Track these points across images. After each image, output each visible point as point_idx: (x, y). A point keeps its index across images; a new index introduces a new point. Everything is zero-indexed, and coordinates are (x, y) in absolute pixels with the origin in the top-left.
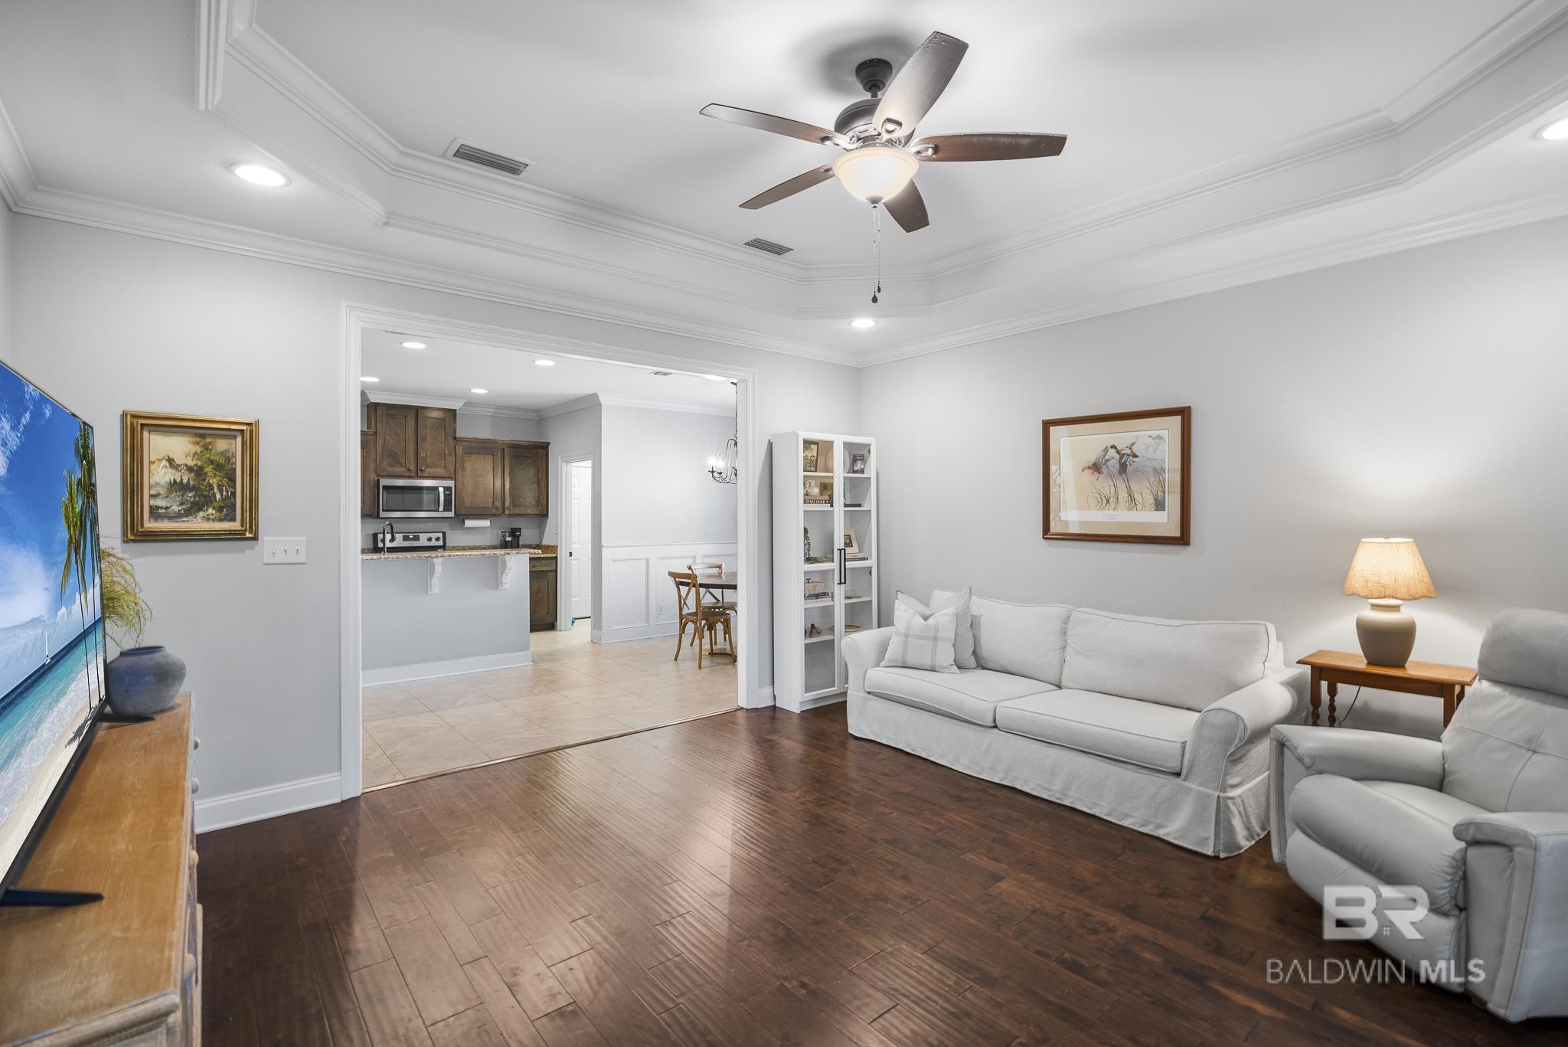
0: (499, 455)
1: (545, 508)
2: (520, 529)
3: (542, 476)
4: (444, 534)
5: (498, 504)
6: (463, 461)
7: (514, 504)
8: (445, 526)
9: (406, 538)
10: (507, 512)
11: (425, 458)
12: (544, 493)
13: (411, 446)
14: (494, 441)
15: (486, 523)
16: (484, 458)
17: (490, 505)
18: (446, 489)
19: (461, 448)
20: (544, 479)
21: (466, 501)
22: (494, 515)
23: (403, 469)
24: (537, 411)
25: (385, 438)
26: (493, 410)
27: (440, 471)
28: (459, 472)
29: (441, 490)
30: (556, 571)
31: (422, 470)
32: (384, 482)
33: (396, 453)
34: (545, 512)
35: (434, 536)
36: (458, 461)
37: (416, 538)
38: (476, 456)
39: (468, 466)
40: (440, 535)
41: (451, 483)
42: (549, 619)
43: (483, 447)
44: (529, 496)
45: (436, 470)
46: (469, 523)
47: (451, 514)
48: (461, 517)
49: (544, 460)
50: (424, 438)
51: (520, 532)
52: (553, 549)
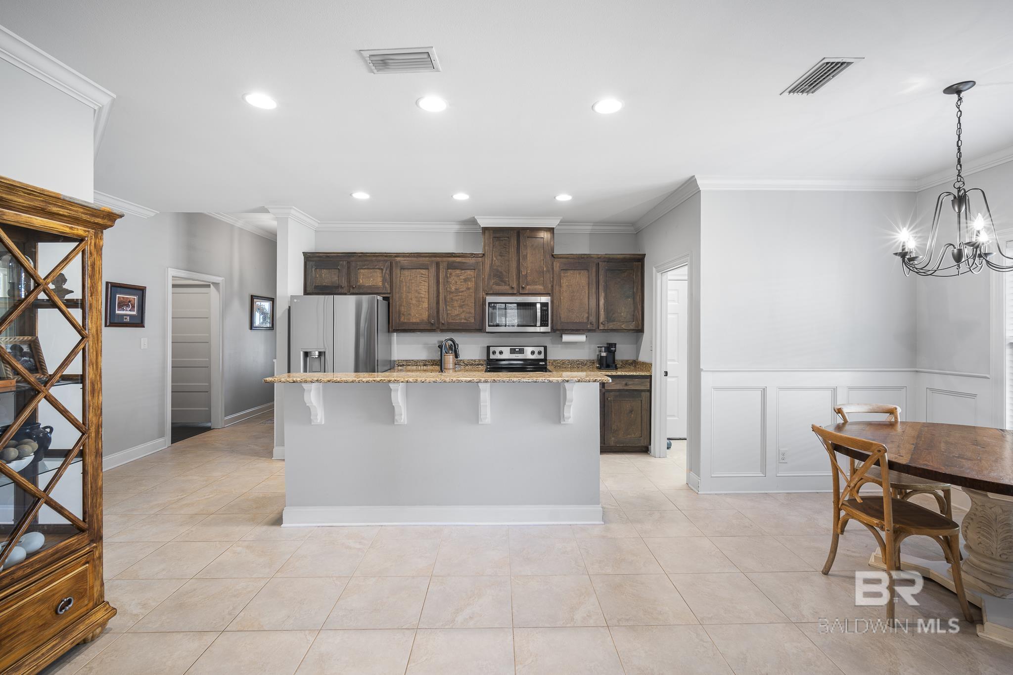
0: (594, 270)
1: (640, 322)
2: (615, 344)
3: (637, 289)
4: (545, 348)
5: (593, 319)
6: (560, 278)
7: (609, 319)
8: (546, 341)
9: (513, 351)
10: (601, 327)
11: (526, 276)
12: (640, 307)
13: (514, 264)
14: (588, 257)
15: (582, 338)
16: (580, 274)
17: (585, 321)
18: (544, 305)
19: (558, 265)
20: (640, 293)
21: (562, 316)
22: (589, 331)
23: (507, 287)
24: (633, 224)
25: (492, 260)
26: (590, 228)
27: (539, 288)
28: (557, 288)
29: (538, 306)
30: (650, 391)
31: (523, 288)
32: (489, 299)
33: (501, 273)
34: (640, 328)
35: (536, 350)
36: (555, 278)
37: (521, 351)
38: (572, 272)
39: (564, 283)
40: (542, 349)
41: (545, 299)
42: (643, 443)
43: (580, 262)
44: (624, 311)
45: (536, 287)
46: (566, 338)
47: (547, 329)
48: (559, 331)
49: (639, 274)
50: (525, 257)
51: (615, 347)
52: (648, 366)
